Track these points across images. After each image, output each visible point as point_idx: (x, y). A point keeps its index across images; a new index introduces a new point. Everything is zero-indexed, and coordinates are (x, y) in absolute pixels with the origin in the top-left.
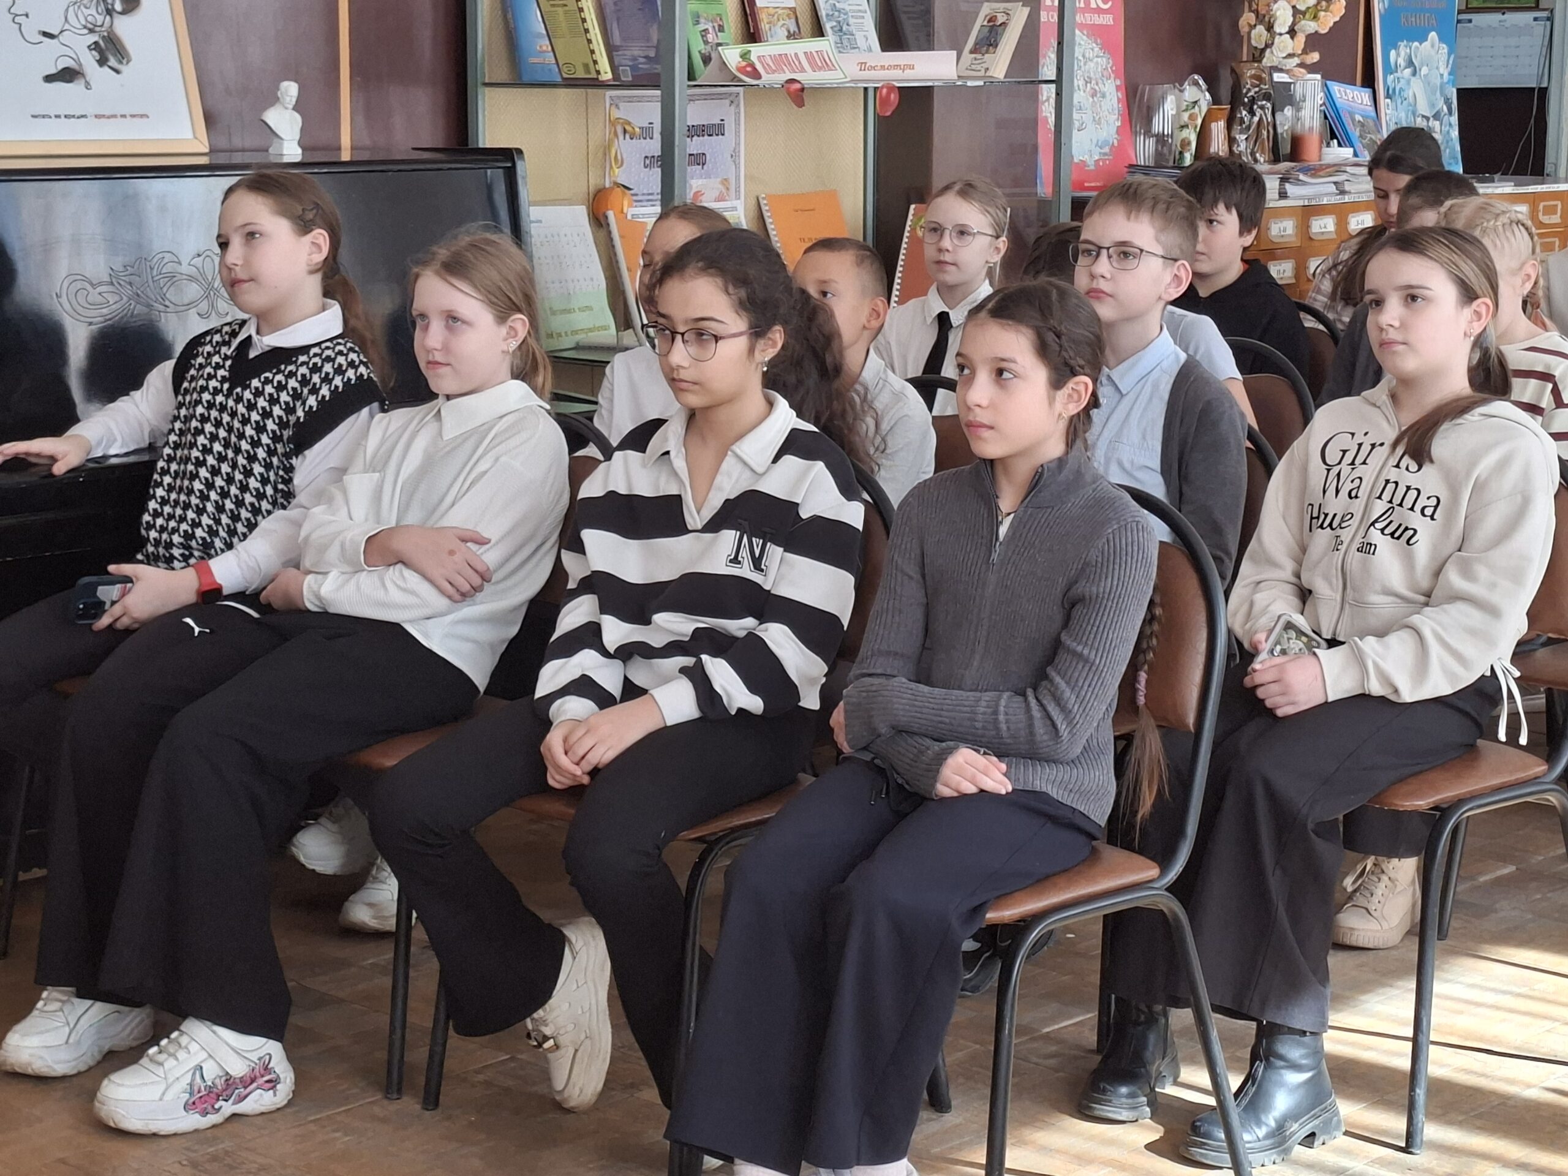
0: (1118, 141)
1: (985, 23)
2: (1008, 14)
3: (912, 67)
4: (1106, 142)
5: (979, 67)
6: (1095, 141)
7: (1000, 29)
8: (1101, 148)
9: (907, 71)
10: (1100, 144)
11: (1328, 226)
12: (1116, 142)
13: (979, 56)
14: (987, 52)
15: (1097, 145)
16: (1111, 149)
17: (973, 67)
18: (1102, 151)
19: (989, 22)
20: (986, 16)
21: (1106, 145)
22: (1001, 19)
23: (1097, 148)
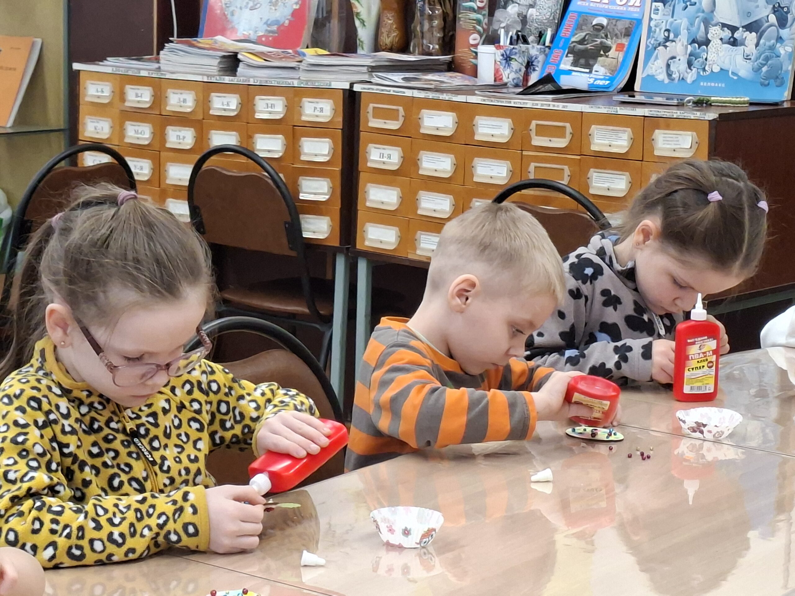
0: (290, 21)
4: (276, 22)
6: (264, 20)
8: (269, 25)
10: (269, 23)
11: (230, 104)
12: (287, 22)
15: (266, 23)
16: (278, 29)
18: (269, 29)
21: (276, 24)
23: (265, 26)
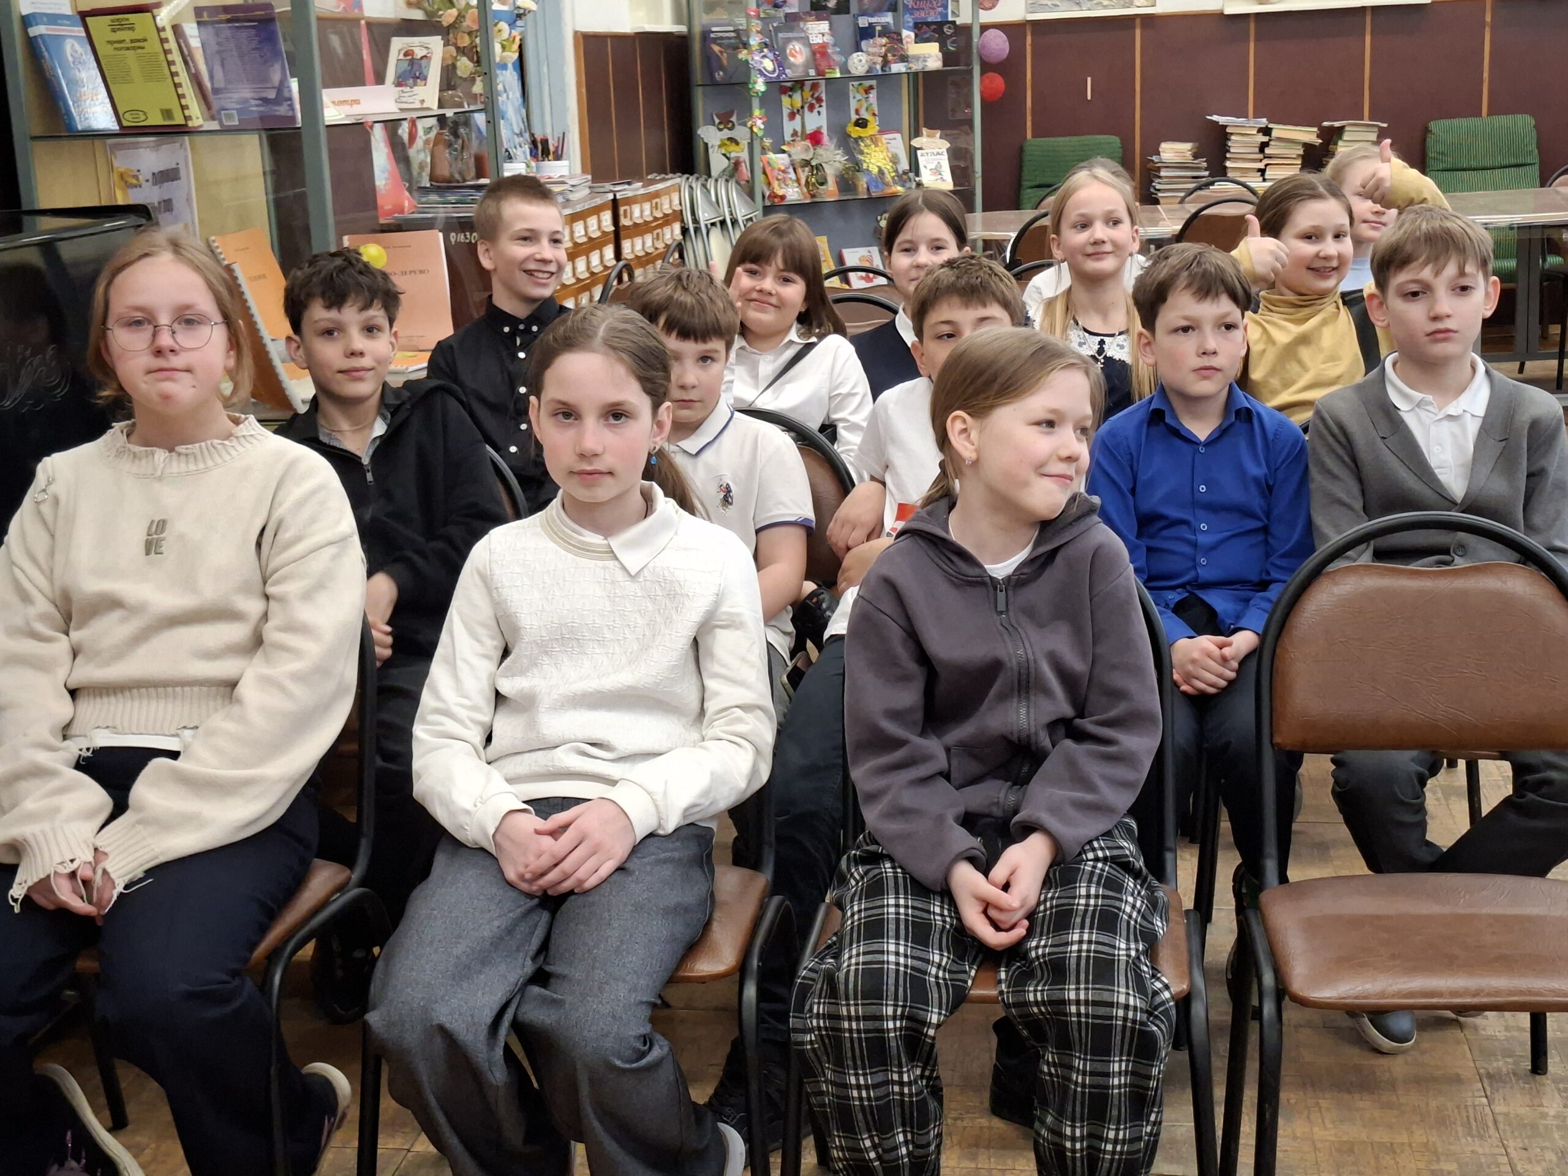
1: (401, 57)
2: (427, 48)
3: (357, 102)
4: (385, 168)
5: (411, 100)
6: (379, 168)
7: (424, 62)
9: (355, 106)
10: (382, 170)
13: (408, 89)
14: (415, 84)
17: (403, 99)
18: (385, 176)
19: (406, 55)
20: (400, 51)
21: (386, 171)
22: (419, 53)
